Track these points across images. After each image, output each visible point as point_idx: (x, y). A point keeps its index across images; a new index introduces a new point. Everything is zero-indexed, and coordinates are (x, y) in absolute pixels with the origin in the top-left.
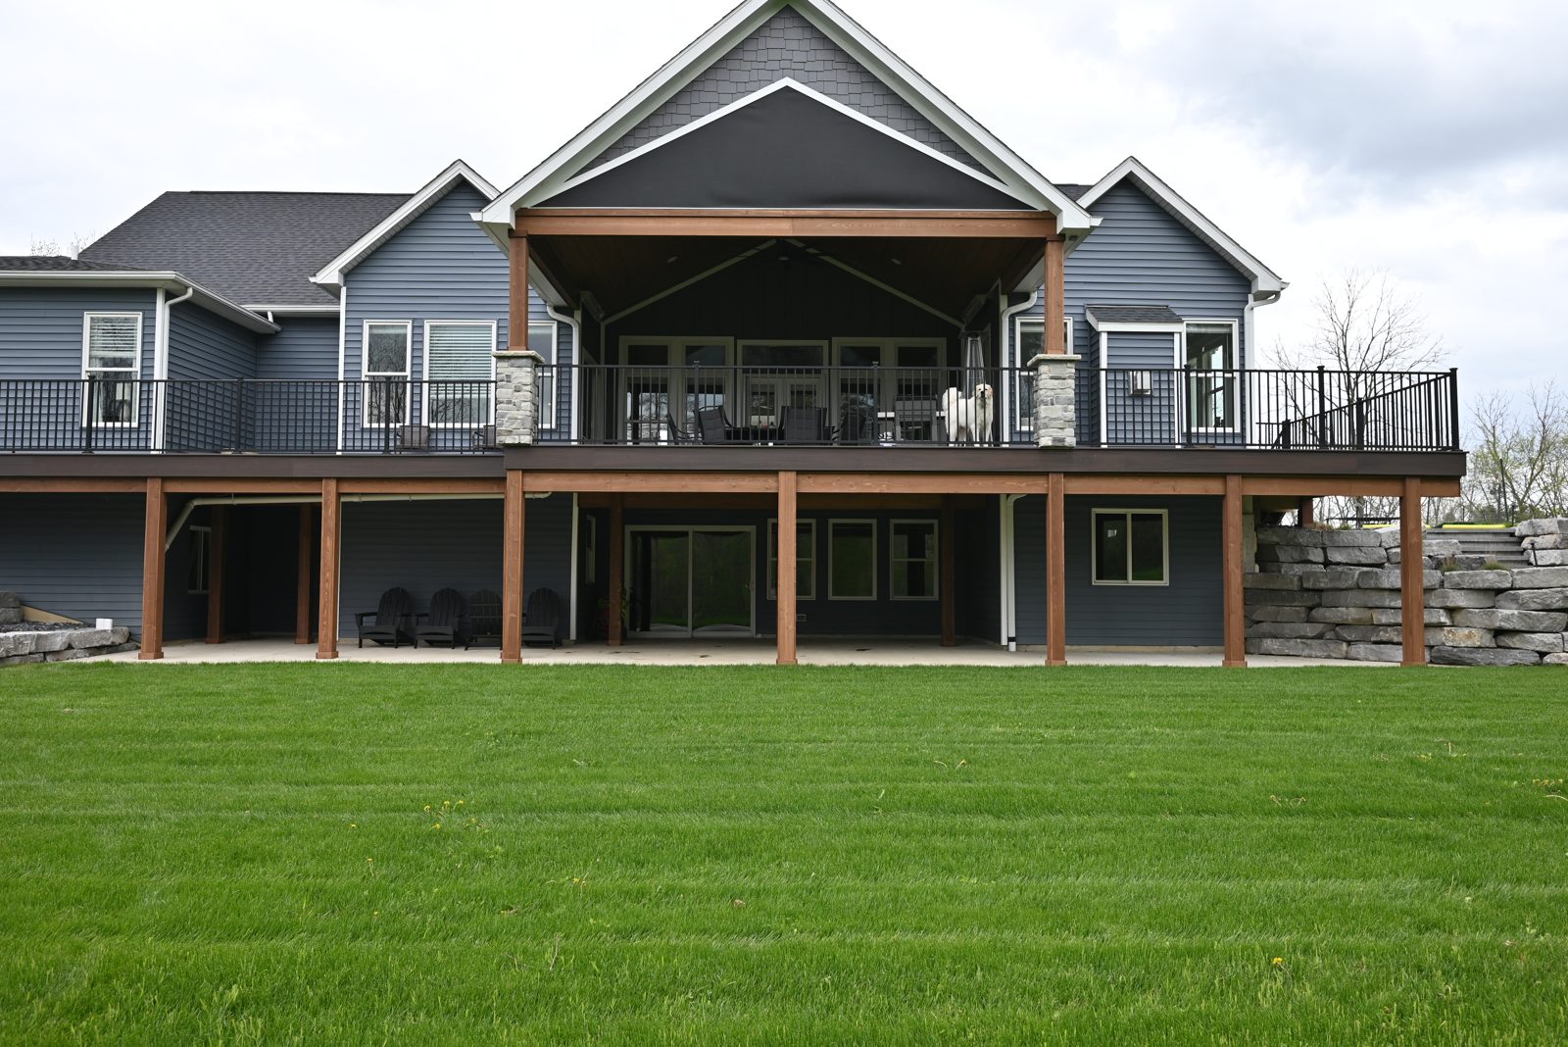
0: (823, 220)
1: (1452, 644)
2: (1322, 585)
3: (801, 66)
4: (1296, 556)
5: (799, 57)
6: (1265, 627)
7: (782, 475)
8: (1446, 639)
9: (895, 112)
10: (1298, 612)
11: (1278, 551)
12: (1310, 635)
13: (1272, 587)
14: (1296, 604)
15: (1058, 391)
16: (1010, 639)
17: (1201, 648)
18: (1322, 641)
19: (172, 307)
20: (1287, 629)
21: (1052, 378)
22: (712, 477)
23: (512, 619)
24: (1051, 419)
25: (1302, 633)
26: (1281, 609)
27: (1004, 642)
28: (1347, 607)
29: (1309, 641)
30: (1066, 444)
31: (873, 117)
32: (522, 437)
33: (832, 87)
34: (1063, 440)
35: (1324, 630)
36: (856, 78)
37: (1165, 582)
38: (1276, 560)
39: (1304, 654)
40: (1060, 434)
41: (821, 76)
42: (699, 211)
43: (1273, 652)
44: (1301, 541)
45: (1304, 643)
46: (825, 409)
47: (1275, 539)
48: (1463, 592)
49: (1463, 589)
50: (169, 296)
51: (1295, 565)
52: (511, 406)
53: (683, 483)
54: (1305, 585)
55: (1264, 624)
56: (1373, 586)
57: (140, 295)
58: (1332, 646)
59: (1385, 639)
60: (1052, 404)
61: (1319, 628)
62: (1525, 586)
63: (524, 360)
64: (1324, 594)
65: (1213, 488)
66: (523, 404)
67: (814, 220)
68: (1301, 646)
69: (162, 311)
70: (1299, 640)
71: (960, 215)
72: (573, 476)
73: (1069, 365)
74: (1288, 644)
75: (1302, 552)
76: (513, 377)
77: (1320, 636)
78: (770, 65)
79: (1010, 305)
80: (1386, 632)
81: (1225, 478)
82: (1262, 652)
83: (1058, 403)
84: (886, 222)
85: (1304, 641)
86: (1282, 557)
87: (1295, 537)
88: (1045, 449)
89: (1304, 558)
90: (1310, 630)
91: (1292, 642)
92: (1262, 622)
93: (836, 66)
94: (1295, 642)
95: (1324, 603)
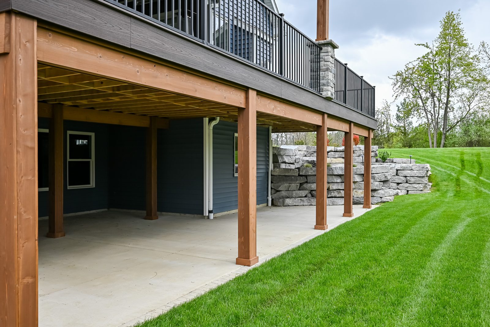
1: (356, 196)
6: (283, 193)
8: (354, 194)
10: (297, 186)
11: (278, 157)
13: (287, 174)
14: (296, 182)
16: (210, 212)
18: (307, 198)
20: (294, 193)
25: (301, 195)
26: (291, 184)
27: (206, 213)
29: (303, 199)
35: (308, 193)
38: (278, 162)
39: (300, 204)
48: (357, 175)
49: (357, 174)
54: (301, 174)
56: (331, 174)
58: (312, 200)
59: (333, 196)
61: (306, 192)
62: (375, 173)
64: (309, 177)
68: (300, 201)
70: (299, 198)
74: (295, 200)
80: (334, 193)
82: (285, 205)
85: (301, 198)
90: (303, 193)
92: (282, 191)
94: (298, 199)
95: (308, 181)
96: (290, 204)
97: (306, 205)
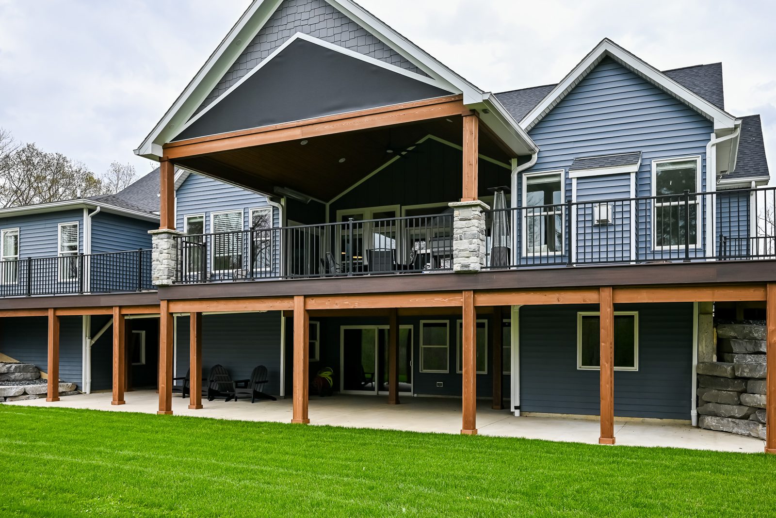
0: (319, 125)
2: (745, 375)
3: (305, 22)
4: (750, 348)
5: (305, 16)
6: (711, 407)
7: (296, 298)
9: (361, 41)
10: (731, 396)
11: (732, 343)
12: (737, 415)
13: (715, 374)
14: (729, 389)
15: (466, 229)
16: (516, 408)
17: (665, 420)
18: (747, 421)
19: (92, 217)
20: (724, 409)
21: (461, 220)
22: (260, 301)
23: (163, 387)
24: (460, 251)
25: (732, 414)
26: (720, 392)
27: (512, 409)
28: (761, 394)
29: (737, 421)
30: (471, 269)
31: (348, 48)
32: (163, 280)
33: (323, 33)
34: (468, 266)
35: (749, 412)
36: (338, 23)
37: (636, 368)
38: (731, 351)
39: (731, 431)
40: (466, 261)
41: (318, 26)
42: (251, 130)
43: (712, 428)
44: (756, 335)
45: (734, 422)
46: (395, 250)
47: (732, 334)
50: (90, 211)
51: (748, 356)
52: (158, 262)
53: (245, 305)
54: (736, 374)
55: (711, 404)
57: (75, 212)
58: (752, 426)
60: (461, 239)
61: (745, 410)
63: (163, 235)
64: (750, 382)
65: (590, 298)
66: (164, 261)
67: (314, 126)
68: (731, 424)
69: (87, 219)
70: (730, 419)
71: (403, 107)
72: (192, 303)
73: (473, 209)
74: (722, 422)
75: (756, 344)
76: (159, 245)
77: (745, 417)
78: (289, 27)
79: (518, 165)
81: (599, 289)
83: (465, 238)
84: (357, 120)
85: (734, 420)
86: (736, 348)
87: (751, 332)
88: (458, 273)
89: (756, 350)
90: (737, 411)
91: (725, 421)
92: (709, 402)
93: (327, 17)
94: (728, 421)
95: (748, 390)
96: (713, 426)
97: (742, 435)
